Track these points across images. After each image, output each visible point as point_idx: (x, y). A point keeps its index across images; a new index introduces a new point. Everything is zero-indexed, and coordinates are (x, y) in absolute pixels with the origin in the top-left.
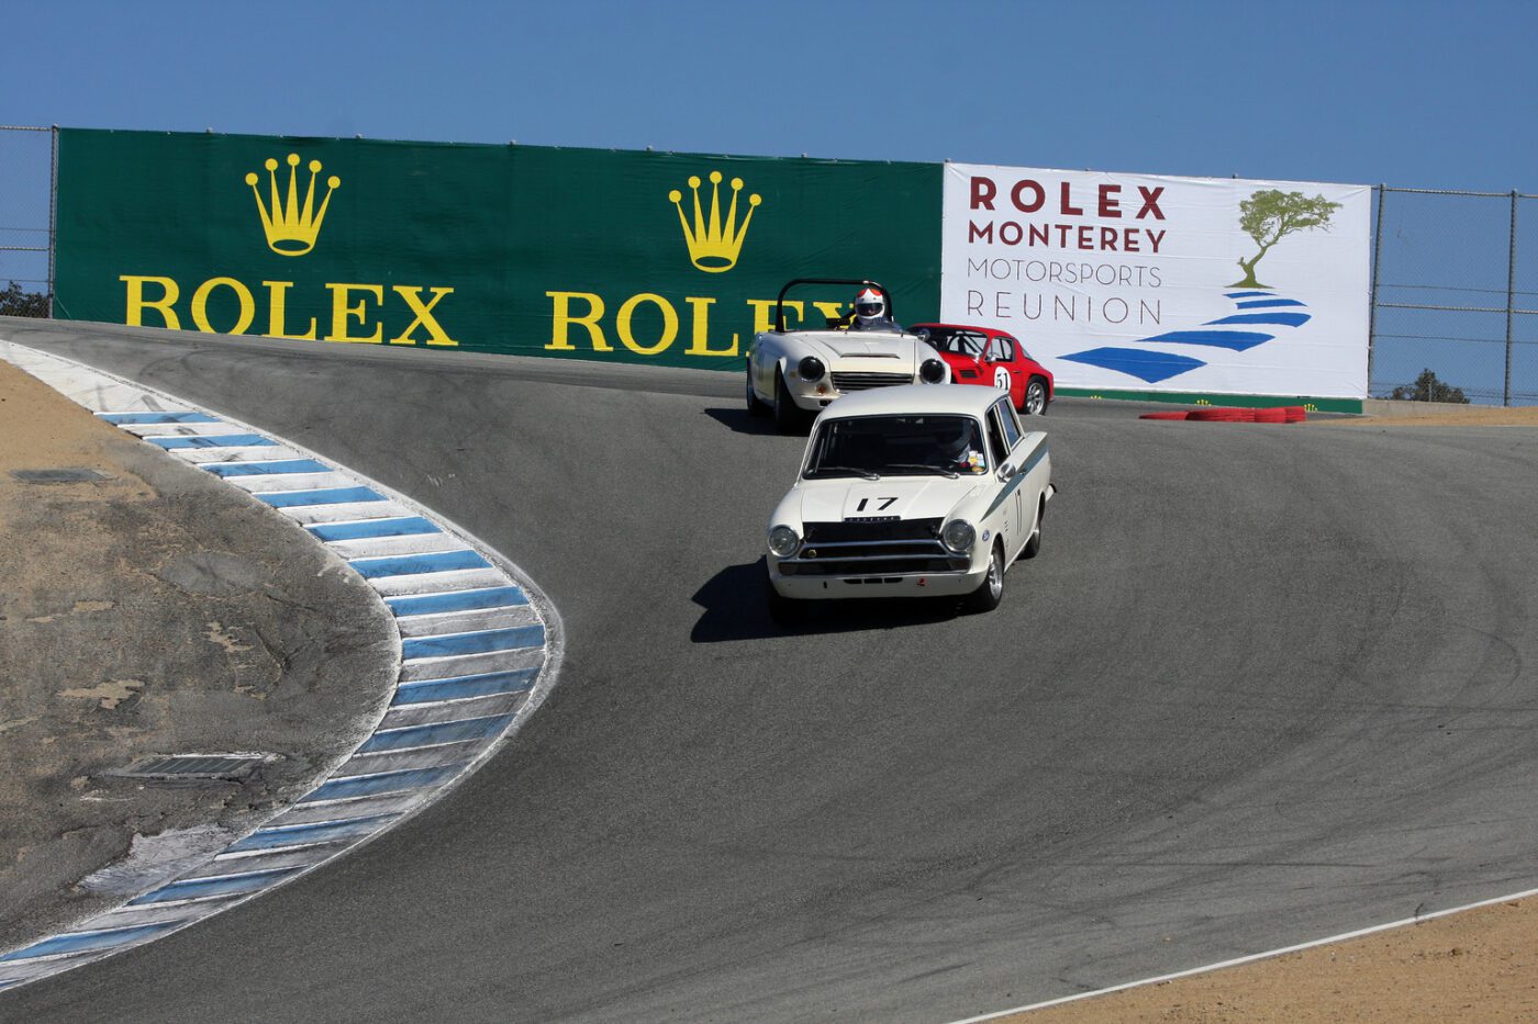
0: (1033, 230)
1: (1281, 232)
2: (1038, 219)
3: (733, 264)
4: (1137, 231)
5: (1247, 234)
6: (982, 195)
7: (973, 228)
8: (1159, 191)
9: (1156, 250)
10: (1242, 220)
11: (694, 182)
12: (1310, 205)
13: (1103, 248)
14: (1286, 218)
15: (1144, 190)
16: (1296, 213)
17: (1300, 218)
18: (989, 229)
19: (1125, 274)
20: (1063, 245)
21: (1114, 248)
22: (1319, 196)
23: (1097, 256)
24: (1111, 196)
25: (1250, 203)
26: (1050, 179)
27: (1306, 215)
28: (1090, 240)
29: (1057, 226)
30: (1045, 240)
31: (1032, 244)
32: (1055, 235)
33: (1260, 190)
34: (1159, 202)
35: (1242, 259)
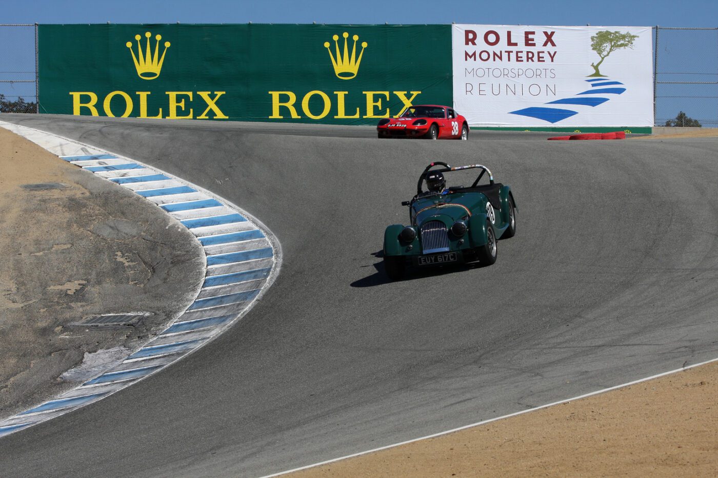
0: (495, 54)
1: (611, 50)
2: (496, 49)
3: (356, 75)
4: (543, 52)
5: (595, 52)
6: (470, 38)
7: (467, 54)
8: (553, 33)
9: (552, 61)
10: (592, 45)
11: (336, 38)
12: (624, 37)
13: (528, 61)
14: (613, 43)
15: (546, 33)
16: (617, 41)
17: (619, 43)
18: (474, 54)
19: (539, 73)
20: (509, 60)
21: (533, 61)
22: (628, 33)
23: (525, 65)
24: (530, 36)
25: (596, 37)
26: (502, 30)
27: (622, 42)
28: (521, 57)
29: (506, 52)
30: (501, 58)
31: (494, 60)
32: (505, 56)
33: (600, 31)
34: (553, 38)
35: (593, 63)
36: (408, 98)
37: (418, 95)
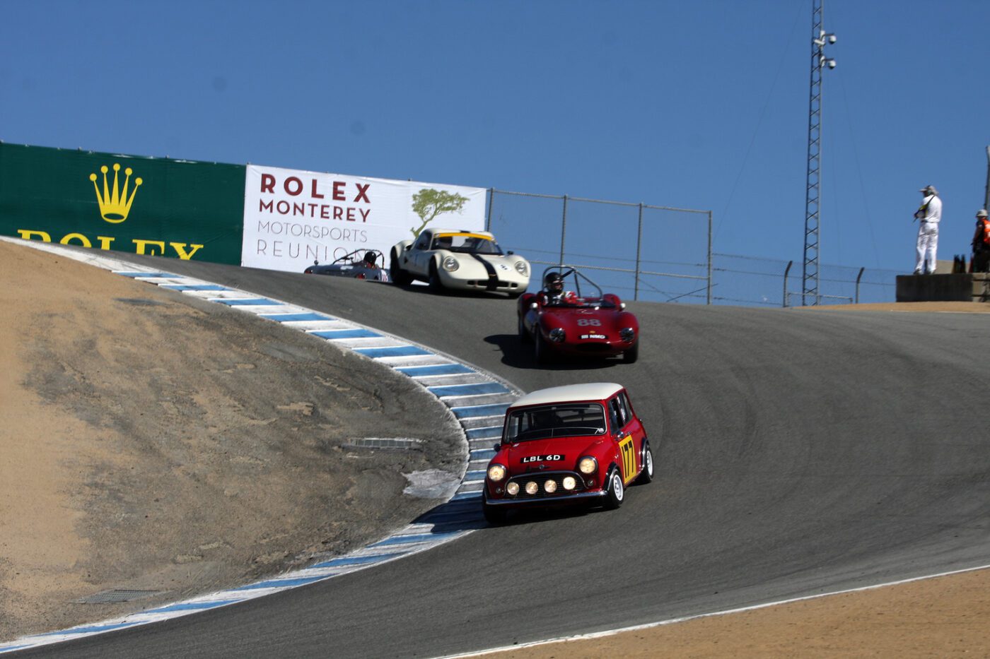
0: (296, 206)
1: (435, 213)
2: (298, 200)
3: (125, 218)
4: (354, 209)
5: (416, 214)
6: (267, 184)
7: (262, 203)
8: (367, 186)
9: (364, 220)
10: (413, 205)
11: (104, 169)
12: (452, 198)
13: (335, 218)
14: (438, 205)
15: (358, 186)
16: (444, 203)
17: (446, 206)
18: (271, 204)
19: (347, 234)
20: (312, 215)
21: (341, 219)
22: (457, 194)
23: (331, 223)
24: (340, 188)
25: (419, 196)
26: (306, 177)
27: (449, 204)
28: (327, 213)
29: (309, 205)
30: (302, 212)
31: (295, 214)
32: (308, 209)
33: (423, 188)
34: (367, 193)
35: (413, 228)
36: (188, 253)
37: (199, 250)
